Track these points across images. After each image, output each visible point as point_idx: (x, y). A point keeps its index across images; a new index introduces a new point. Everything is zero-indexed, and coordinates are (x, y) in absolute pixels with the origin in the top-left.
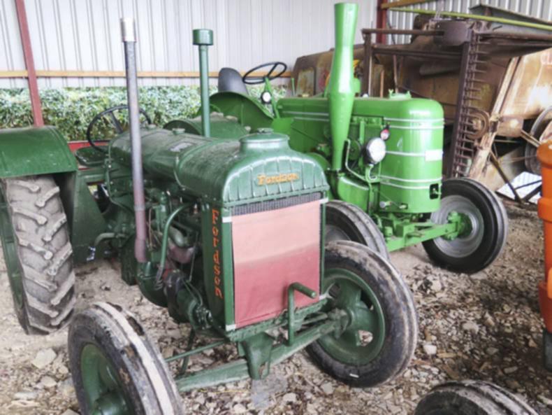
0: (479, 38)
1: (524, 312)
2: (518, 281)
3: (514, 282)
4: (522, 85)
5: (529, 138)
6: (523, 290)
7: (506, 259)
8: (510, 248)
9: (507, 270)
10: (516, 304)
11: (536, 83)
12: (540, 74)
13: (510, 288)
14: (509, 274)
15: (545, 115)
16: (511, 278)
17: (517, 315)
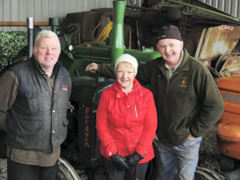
0: (186, 17)
1: (215, 164)
2: (212, 151)
3: (210, 151)
4: (210, 41)
5: (215, 72)
6: (214, 154)
7: (206, 140)
8: (207, 135)
9: (206, 145)
10: (211, 161)
11: (217, 40)
12: (219, 35)
13: (208, 154)
14: (207, 147)
15: (223, 58)
16: (208, 149)
17: (211, 165)
